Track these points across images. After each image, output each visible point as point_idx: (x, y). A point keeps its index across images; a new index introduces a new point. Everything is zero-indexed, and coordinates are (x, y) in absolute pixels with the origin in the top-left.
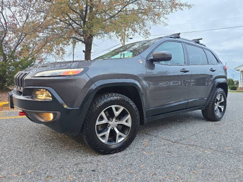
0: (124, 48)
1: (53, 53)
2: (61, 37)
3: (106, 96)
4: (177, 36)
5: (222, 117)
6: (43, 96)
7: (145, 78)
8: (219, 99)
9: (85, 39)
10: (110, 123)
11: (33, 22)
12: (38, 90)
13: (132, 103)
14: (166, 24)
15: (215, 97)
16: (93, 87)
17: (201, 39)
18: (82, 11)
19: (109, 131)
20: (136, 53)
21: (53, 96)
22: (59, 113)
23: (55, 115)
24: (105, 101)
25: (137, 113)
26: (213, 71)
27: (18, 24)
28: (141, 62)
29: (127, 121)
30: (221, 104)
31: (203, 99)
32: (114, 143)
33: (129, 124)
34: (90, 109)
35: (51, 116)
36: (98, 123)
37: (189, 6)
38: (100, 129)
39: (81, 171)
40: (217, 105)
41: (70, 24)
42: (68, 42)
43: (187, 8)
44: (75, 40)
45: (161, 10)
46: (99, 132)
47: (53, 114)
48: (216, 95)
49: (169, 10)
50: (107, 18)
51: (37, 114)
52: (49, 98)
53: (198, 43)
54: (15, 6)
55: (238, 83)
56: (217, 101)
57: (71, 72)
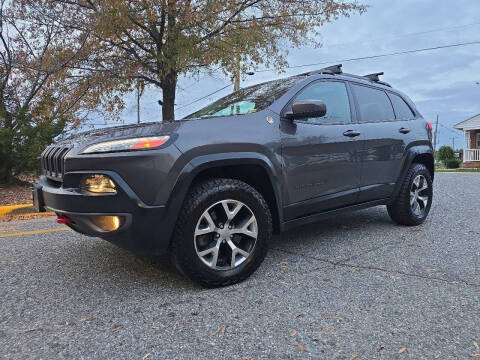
0: (240, 95)
1: (100, 107)
2: (116, 75)
3: (211, 184)
4: (337, 70)
5: (425, 217)
6: (99, 187)
7: (279, 149)
8: (418, 184)
9: (161, 78)
10: (220, 231)
11: (59, 49)
12: (89, 176)
13: (257, 196)
14: (318, 45)
15: (411, 180)
16: (188, 168)
17: (382, 74)
18: (153, 24)
19: (218, 247)
20: (261, 103)
21: (117, 187)
22: (129, 216)
23: (122, 220)
24: (210, 192)
25: (268, 213)
26: (405, 132)
27: (31, 53)
28: (271, 121)
29: (249, 228)
30: (422, 194)
31: (387, 184)
32: (227, 268)
33: (254, 233)
34: (183, 207)
35: (116, 222)
36: (198, 232)
37: (362, 9)
38: (202, 243)
39: (173, 315)
40: (414, 196)
41: (132, 51)
42: (129, 85)
43: (357, 12)
44: (143, 81)
45: (307, 17)
46: (201, 249)
47: (120, 218)
48: (413, 177)
49: (323, 17)
50: (203, 36)
51: (91, 219)
52: (110, 190)
53: (376, 81)
54: (23, 18)
55: (461, 154)
56: (415, 187)
57: (147, 142)
